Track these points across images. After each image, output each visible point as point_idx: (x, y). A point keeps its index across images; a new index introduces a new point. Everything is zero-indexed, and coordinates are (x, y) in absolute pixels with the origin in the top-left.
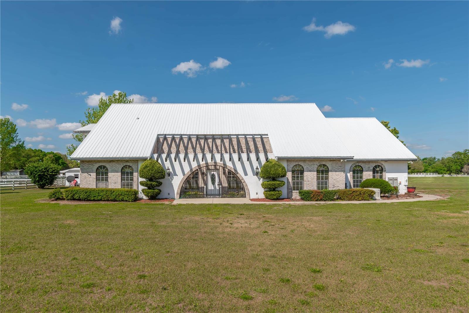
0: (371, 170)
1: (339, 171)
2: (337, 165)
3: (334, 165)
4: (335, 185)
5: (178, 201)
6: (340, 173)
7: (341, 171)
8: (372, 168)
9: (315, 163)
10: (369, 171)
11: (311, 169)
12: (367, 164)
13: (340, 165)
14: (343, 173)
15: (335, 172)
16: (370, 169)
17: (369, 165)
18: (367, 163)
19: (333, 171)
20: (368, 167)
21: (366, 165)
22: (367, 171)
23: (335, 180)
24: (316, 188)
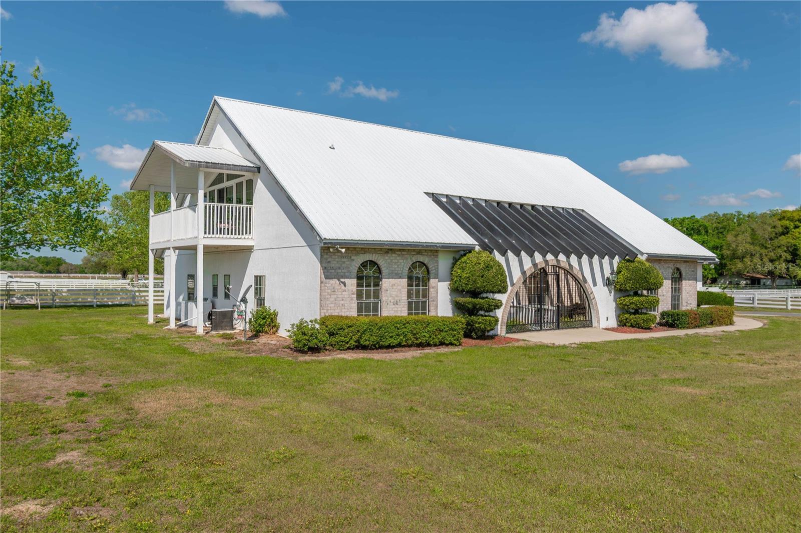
1: (690, 279)
2: (690, 269)
3: (688, 269)
4: (688, 302)
7: (693, 279)
9: (670, 265)
11: (665, 274)
13: (693, 270)
14: (695, 282)
19: (686, 278)
23: (688, 293)
24: (670, 306)
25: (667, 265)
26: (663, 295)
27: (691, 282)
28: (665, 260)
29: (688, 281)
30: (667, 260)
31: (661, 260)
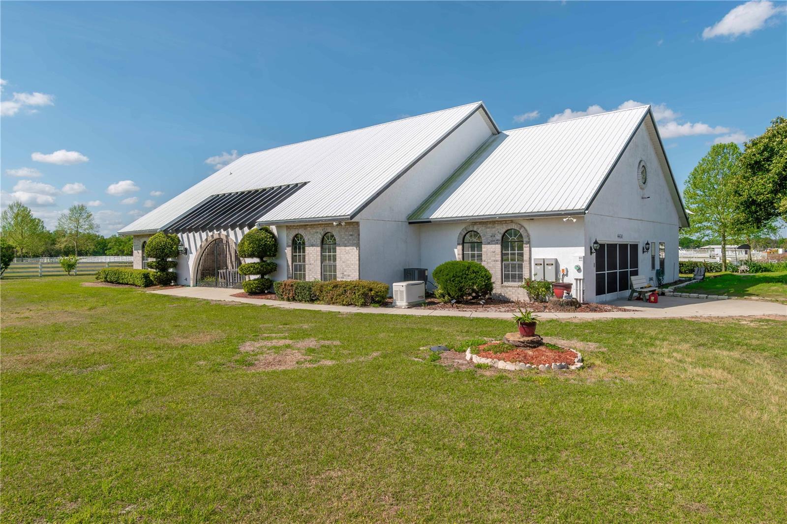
0: (498, 240)
1: (349, 244)
2: (347, 233)
3: (343, 233)
4: (345, 273)
5: (191, 292)
6: (351, 248)
7: (352, 245)
8: (499, 237)
9: (318, 231)
10: (492, 244)
11: (313, 241)
12: (489, 228)
13: (351, 233)
14: (355, 248)
15: (345, 246)
16: (494, 239)
17: (494, 229)
18: (489, 226)
19: (341, 245)
20: (491, 235)
21: (488, 230)
22: (489, 243)
23: (344, 262)
24: (320, 277)
25: (314, 230)
26: (310, 264)
27: (347, 248)
28: (311, 225)
29: (343, 248)
30: (315, 225)
31: (307, 225)
